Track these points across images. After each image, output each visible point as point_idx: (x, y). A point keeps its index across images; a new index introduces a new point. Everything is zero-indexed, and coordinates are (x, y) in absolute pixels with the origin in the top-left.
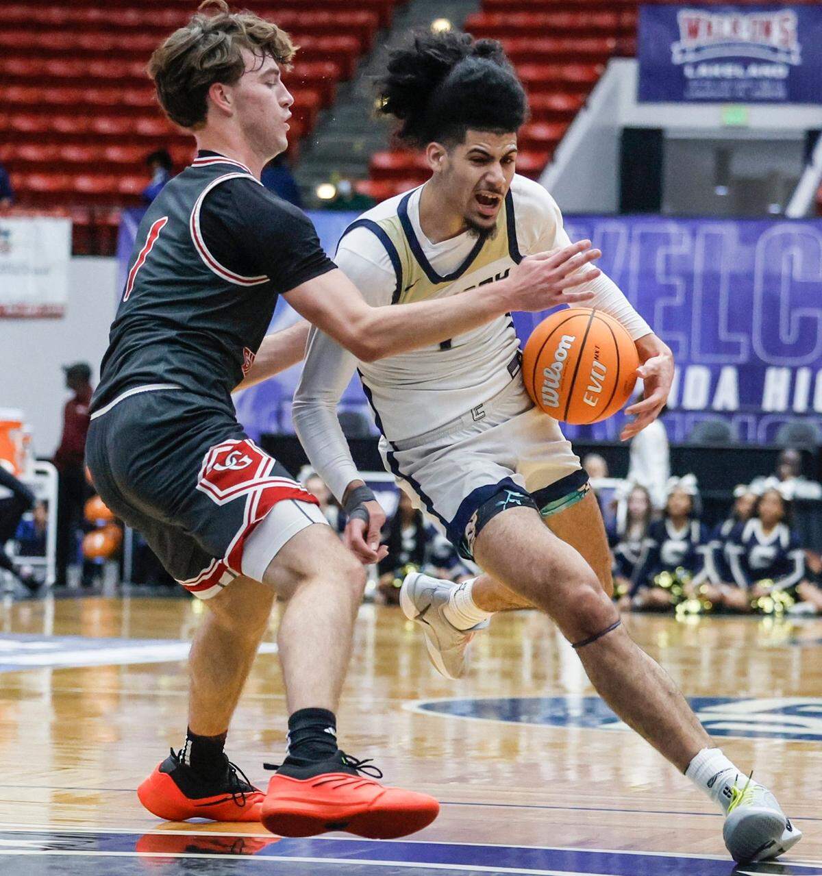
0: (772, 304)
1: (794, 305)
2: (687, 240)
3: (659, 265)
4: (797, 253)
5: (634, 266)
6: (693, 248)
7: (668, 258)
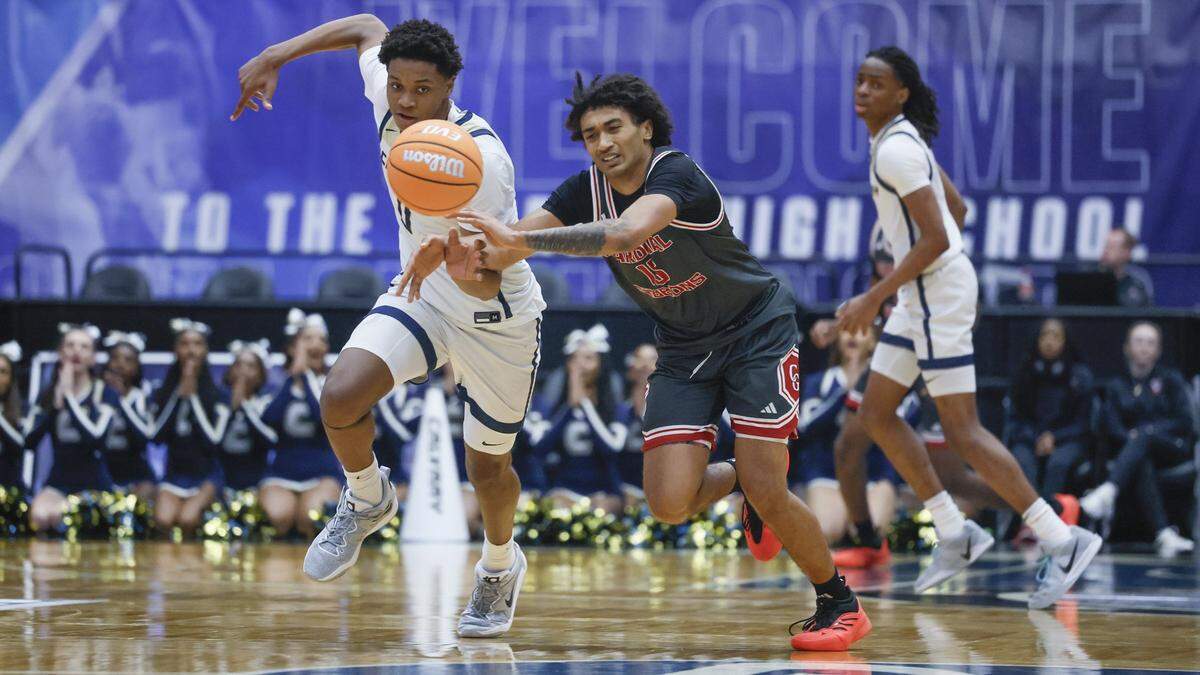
0: (715, 108)
1: (747, 108)
2: (593, 17)
3: (555, 54)
4: (750, 33)
5: (519, 55)
6: (602, 29)
7: (566, 42)
